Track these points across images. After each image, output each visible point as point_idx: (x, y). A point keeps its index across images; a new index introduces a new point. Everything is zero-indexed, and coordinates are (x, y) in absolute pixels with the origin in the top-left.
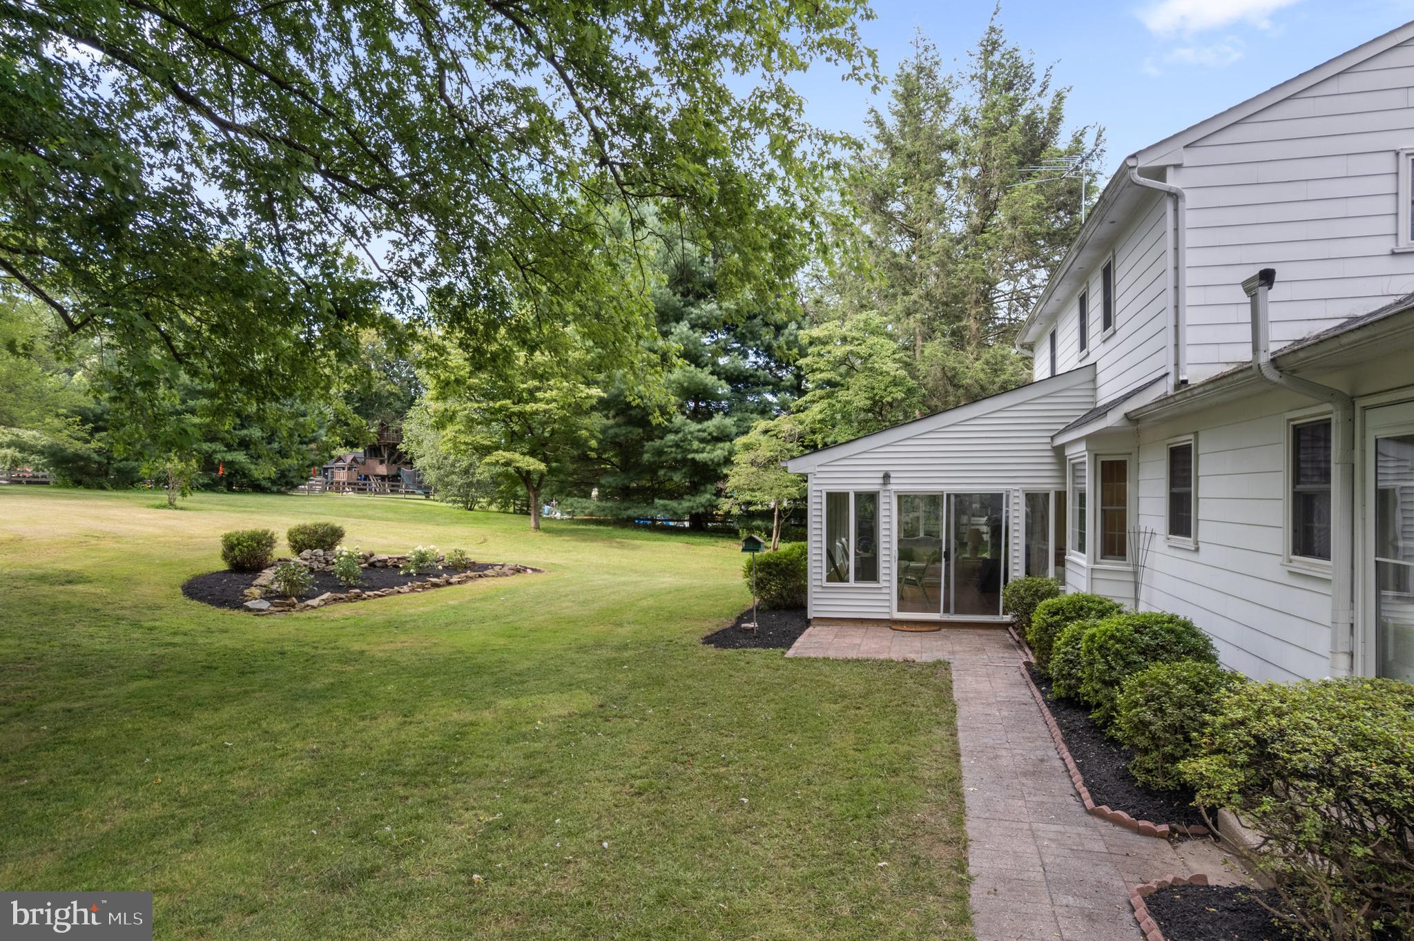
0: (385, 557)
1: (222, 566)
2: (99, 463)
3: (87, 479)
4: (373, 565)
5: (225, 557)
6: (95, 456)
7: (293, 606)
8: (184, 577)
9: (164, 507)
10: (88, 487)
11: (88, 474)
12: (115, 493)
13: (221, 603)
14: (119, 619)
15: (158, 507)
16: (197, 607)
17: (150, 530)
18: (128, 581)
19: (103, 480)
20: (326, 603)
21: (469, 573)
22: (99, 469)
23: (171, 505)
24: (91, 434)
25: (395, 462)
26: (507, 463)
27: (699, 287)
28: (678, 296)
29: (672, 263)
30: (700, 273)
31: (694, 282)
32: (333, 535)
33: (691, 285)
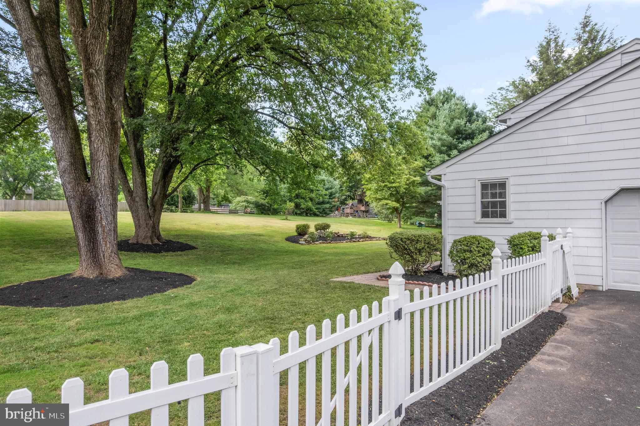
0: (342, 233)
1: (296, 234)
2: (268, 207)
3: (265, 212)
4: (339, 236)
5: (296, 231)
6: (267, 204)
7: (311, 243)
8: (286, 236)
9: (284, 220)
10: (265, 214)
11: (265, 210)
12: (272, 216)
13: (293, 242)
14: (270, 244)
15: (283, 220)
16: (288, 242)
17: (279, 225)
18: (273, 236)
19: (269, 212)
20: (320, 243)
21: (367, 239)
22: (268, 208)
23: (286, 219)
24: (266, 198)
25: (368, 205)
26: (387, 204)
27: (464, 136)
28: (455, 140)
29: (452, 127)
30: (465, 130)
31: (462, 134)
32: (327, 226)
33: (460, 135)
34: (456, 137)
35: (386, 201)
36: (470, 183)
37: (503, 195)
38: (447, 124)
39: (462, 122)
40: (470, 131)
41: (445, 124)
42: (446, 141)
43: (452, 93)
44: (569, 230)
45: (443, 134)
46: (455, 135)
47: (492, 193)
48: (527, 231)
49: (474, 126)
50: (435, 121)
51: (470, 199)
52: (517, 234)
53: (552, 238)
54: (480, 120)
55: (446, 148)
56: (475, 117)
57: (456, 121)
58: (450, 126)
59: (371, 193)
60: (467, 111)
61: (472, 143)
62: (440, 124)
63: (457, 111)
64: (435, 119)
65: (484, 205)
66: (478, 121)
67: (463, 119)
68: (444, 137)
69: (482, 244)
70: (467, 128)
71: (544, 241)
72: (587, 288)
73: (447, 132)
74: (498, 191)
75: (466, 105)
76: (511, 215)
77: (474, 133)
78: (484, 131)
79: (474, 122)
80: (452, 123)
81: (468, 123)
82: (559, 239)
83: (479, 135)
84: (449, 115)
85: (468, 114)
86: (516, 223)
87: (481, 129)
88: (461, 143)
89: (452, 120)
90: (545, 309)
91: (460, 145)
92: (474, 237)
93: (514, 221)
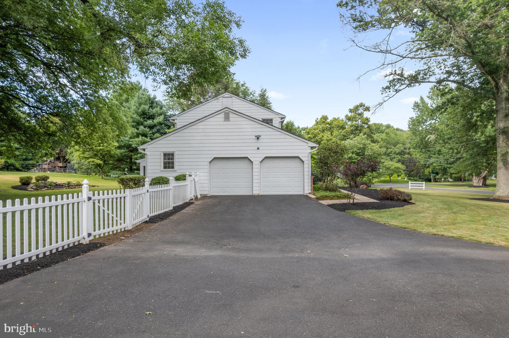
0: (60, 183)
1: (20, 184)
4: (57, 185)
5: (20, 182)
7: (39, 190)
8: (12, 186)
20: (46, 190)
25: (65, 162)
26: (93, 162)
27: (148, 116)
28: (142, 119)
29: (140, 110)
30: (148, 113)
31: (147, 115)
32: (47, 178)
33: (145, 116)
34: (143, 117)
35: (93, 160)
36: (159, 153)
37: (173, 159)
38: (136, 107)
39: (147, 107)
40: (152, 114)
41: (135, 107)
42: (135, 118)
43: (140, 85)
44: (198, 173)
45: (133, 114)
46: (142, 115)
47: (168, 158)
48: (182, 174)
49: (154, 111)
50: (127, 104)
51: (159, 160)
52: (178, 175)
53: (190, 176)
54: (158, 107)
55: (135, 123)
56: (155, 104)
57: (143, 106)
58: (138, 109)
59: (80, 153)
60: (150, 100)
61: (153, 122)
62: (132, 107)
63: (143, 99)
64: (128, 102)
65: (165, 163)
66: (157, 107)
67: (147, 105)
68: (135, 116)
69: (165, 180)
70: (149, 112)
71: (187, 176)
72: (204, 195)
73: (136, 112)
74: (171, 157)
75: (149, 95)
76: (176, 167)
77: (154, 115)
78: (161, 114)
79: (154, 108)
80: (140, 107)
81: (150, 108)
82: (193, 176)
83: (158, 117)
84: (138, 101)
85: (150, 102)
86: (178, 171)
87: (159, 113)
88: (146, 121)
89: (140, 104)
90: (188, 201)
91: (145, 122)
92: (161, 177)
93: (178, 170)
